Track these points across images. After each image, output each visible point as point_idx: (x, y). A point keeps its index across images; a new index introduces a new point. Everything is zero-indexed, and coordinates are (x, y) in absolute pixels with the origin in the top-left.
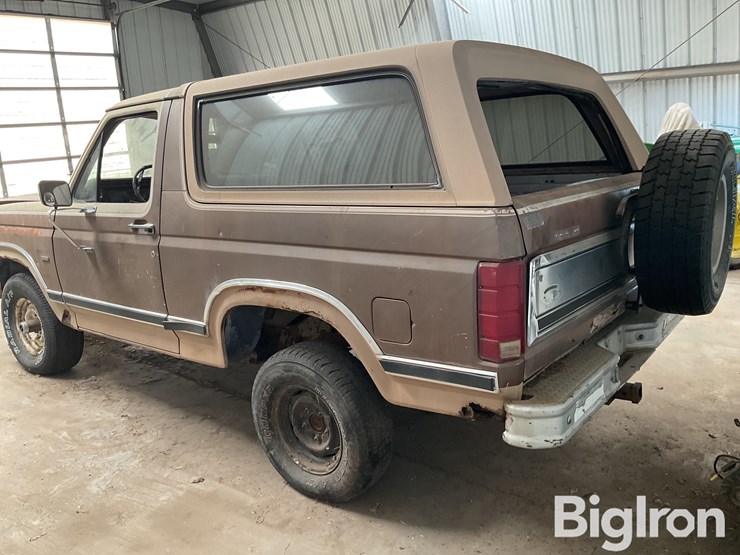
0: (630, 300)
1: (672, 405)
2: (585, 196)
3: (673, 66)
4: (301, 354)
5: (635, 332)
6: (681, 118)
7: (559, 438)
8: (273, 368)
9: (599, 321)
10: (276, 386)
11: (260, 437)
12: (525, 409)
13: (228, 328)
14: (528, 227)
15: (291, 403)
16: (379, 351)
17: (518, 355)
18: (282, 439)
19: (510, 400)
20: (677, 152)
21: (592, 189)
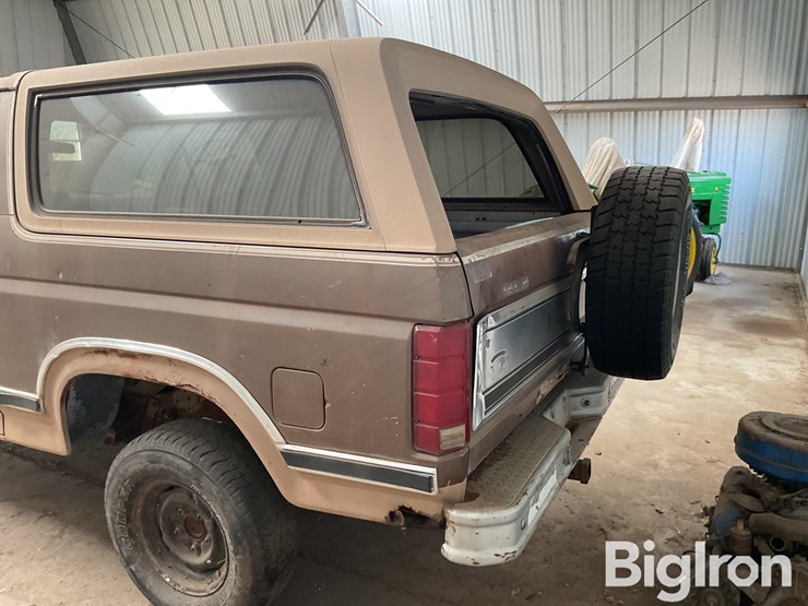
0: (574, 360)
1: (614, 474)
2: (533, 240)
3: (595, 99)
4: (172, 439)
5: (579, 398)
6: (605, 155)
7: (511, 550)
8: (134, 456)
9: (545, 389)
10: (138, 482)
11: (117, 548)
12: (471, 515)
13: (71, 402)
14: (475, 281)
15: (159, 501)
16: (281, 439)
17: (463, 445)
18: (147, 550)
19: (451, 503)
20: (635, 192)
21: (540, 233)
